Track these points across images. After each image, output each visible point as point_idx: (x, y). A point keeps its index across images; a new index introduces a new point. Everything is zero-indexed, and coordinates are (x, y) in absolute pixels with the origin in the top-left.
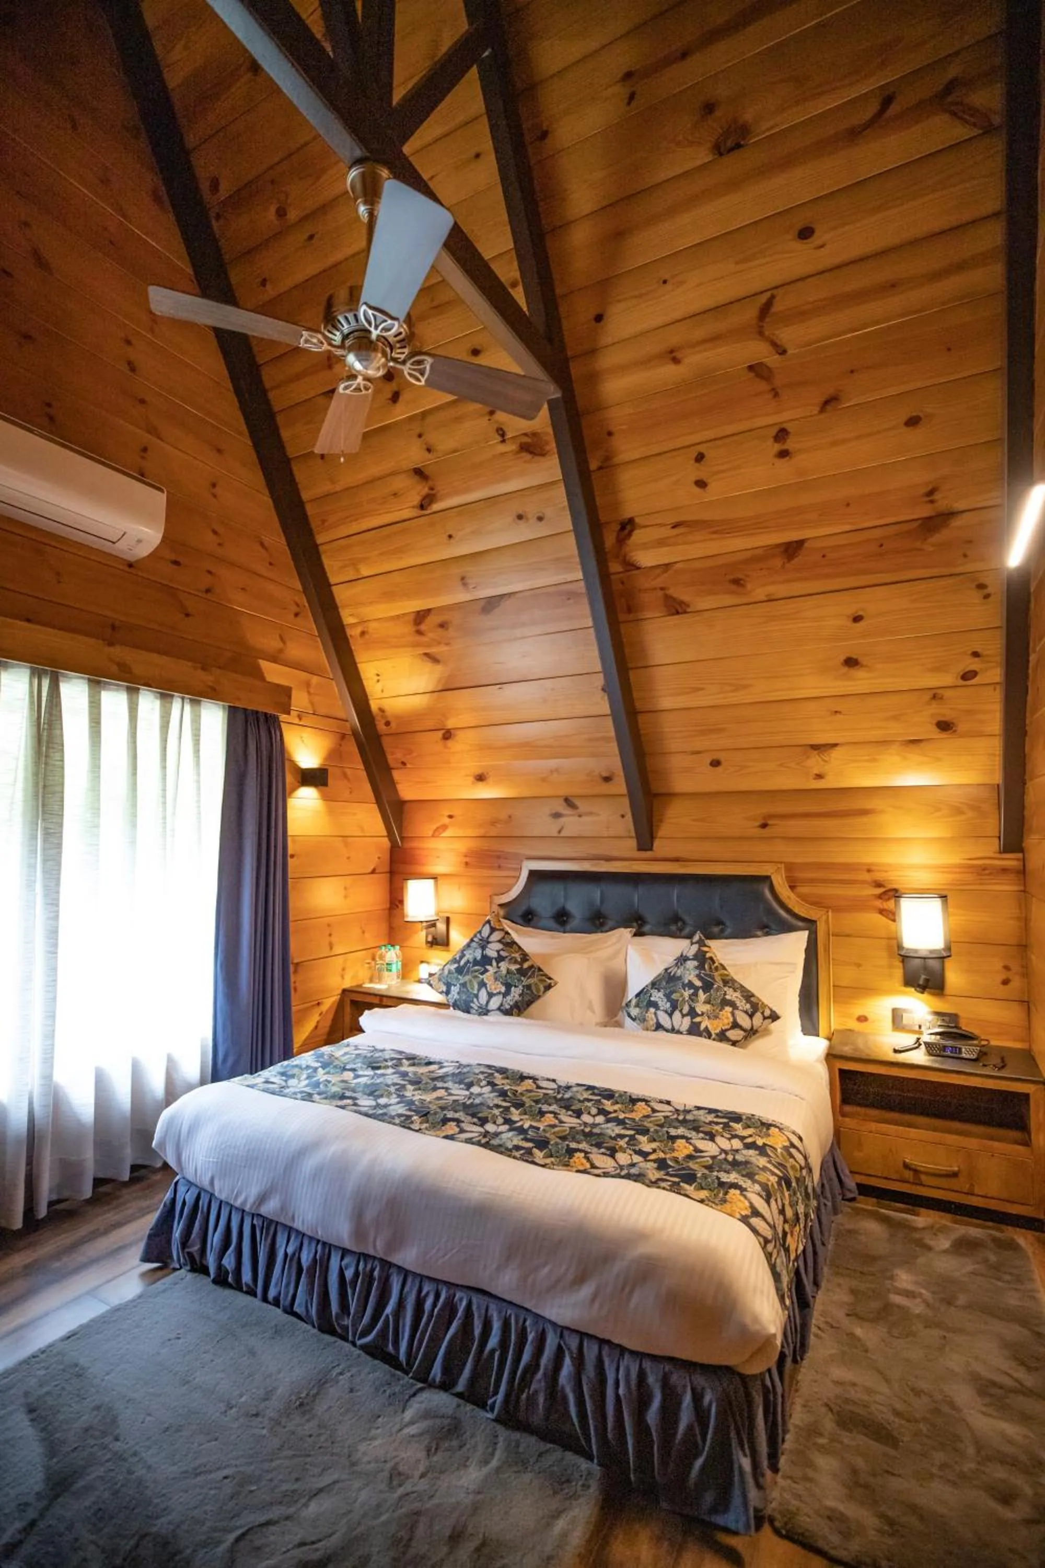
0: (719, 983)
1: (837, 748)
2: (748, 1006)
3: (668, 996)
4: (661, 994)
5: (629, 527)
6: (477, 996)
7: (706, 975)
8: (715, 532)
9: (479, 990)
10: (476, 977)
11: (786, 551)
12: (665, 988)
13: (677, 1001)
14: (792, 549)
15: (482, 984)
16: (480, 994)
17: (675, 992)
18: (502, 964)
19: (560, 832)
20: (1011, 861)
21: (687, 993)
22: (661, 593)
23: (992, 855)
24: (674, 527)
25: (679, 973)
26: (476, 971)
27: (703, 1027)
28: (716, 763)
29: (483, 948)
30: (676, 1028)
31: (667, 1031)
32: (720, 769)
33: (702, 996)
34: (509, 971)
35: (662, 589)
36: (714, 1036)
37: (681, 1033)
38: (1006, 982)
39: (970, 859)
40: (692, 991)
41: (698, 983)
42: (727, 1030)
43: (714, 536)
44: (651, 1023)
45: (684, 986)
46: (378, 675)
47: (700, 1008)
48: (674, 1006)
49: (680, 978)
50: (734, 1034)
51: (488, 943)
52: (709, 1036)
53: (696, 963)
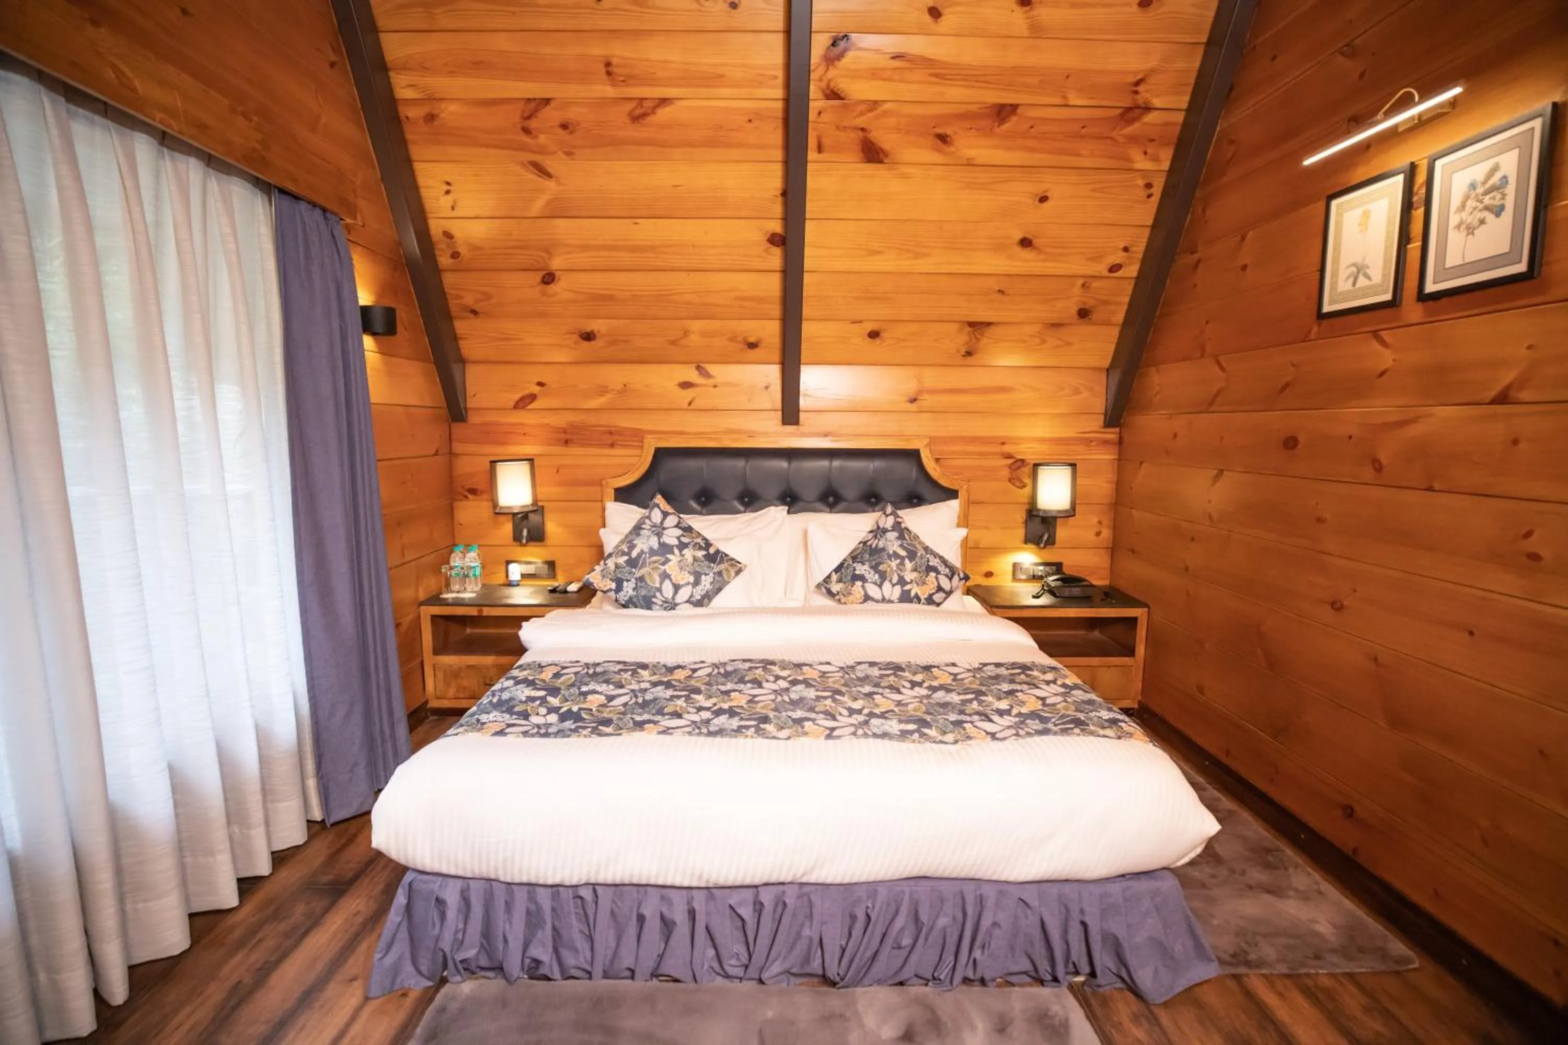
0: (921, 552)
1: (991, 327)
2: (947, 570)
3: (875, 568)
4: (866, 567)
5: (842, 44)
6: (659, 590)
7: (909, 544)
8: (936, 75)
9: (661, 583)
10: (656, 568)
11: (999, 114)
12: (870, 561)
13: (886, 572)
14: (1003, 112)
15: (665, 576)
16: (664, 586)
17: (880, 563)
18: (685, 551)
19: (690, 404)
20: (1112, 434)
21: (894, 563)
22: (861, 133)
23: (1097, 429)
24: (893, 58)
25: (881, 545)
26: (655, 562)
27: (913, 594)
28: (874, 335)
29: (659, 535)
30: (887, 598)
31: (877, 601)
32: (877, 341)
33: (909, 565)
34: (695, 559)
35: (863, 129)
36: (923, 601)
37: (892, 602)
38: (1098, 534)
39: (1083, 433)
40: (898, 561)
41: (903, 553)
42: (933, 594)
43: (934, 79)
44: (858, 596)
45: (890, 557)
46: (448, 184)
47: (909, 576)
48: (883, 576)
49: (883, 549)
50: (938, 597)
51: (664, 529)
52: (919, 600)
53: (895, 534)
